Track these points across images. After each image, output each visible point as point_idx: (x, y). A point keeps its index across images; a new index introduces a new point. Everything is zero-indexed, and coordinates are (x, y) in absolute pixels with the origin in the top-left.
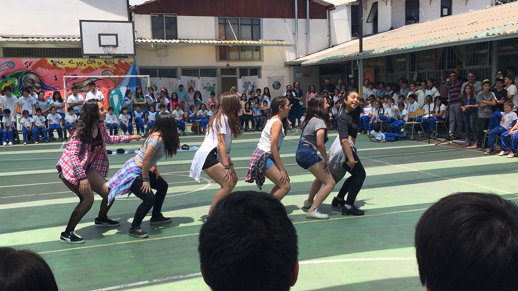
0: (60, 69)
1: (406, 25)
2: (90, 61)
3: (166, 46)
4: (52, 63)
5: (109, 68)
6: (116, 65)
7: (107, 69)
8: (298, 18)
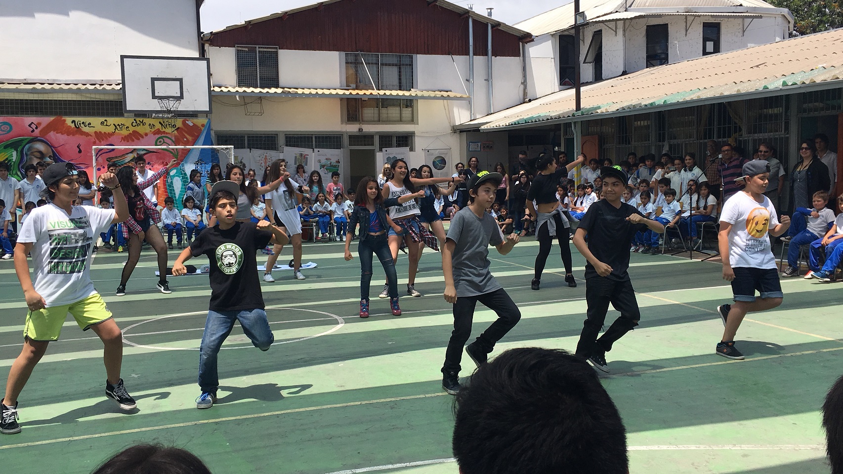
0: (87, 134)
1: (647, 68)
2: (136, 123)
3: (260, 98)
4: (73, 125)
5: (167, 133)
6: (179, 128)
7: (163, 135)
8: (474, 54)
